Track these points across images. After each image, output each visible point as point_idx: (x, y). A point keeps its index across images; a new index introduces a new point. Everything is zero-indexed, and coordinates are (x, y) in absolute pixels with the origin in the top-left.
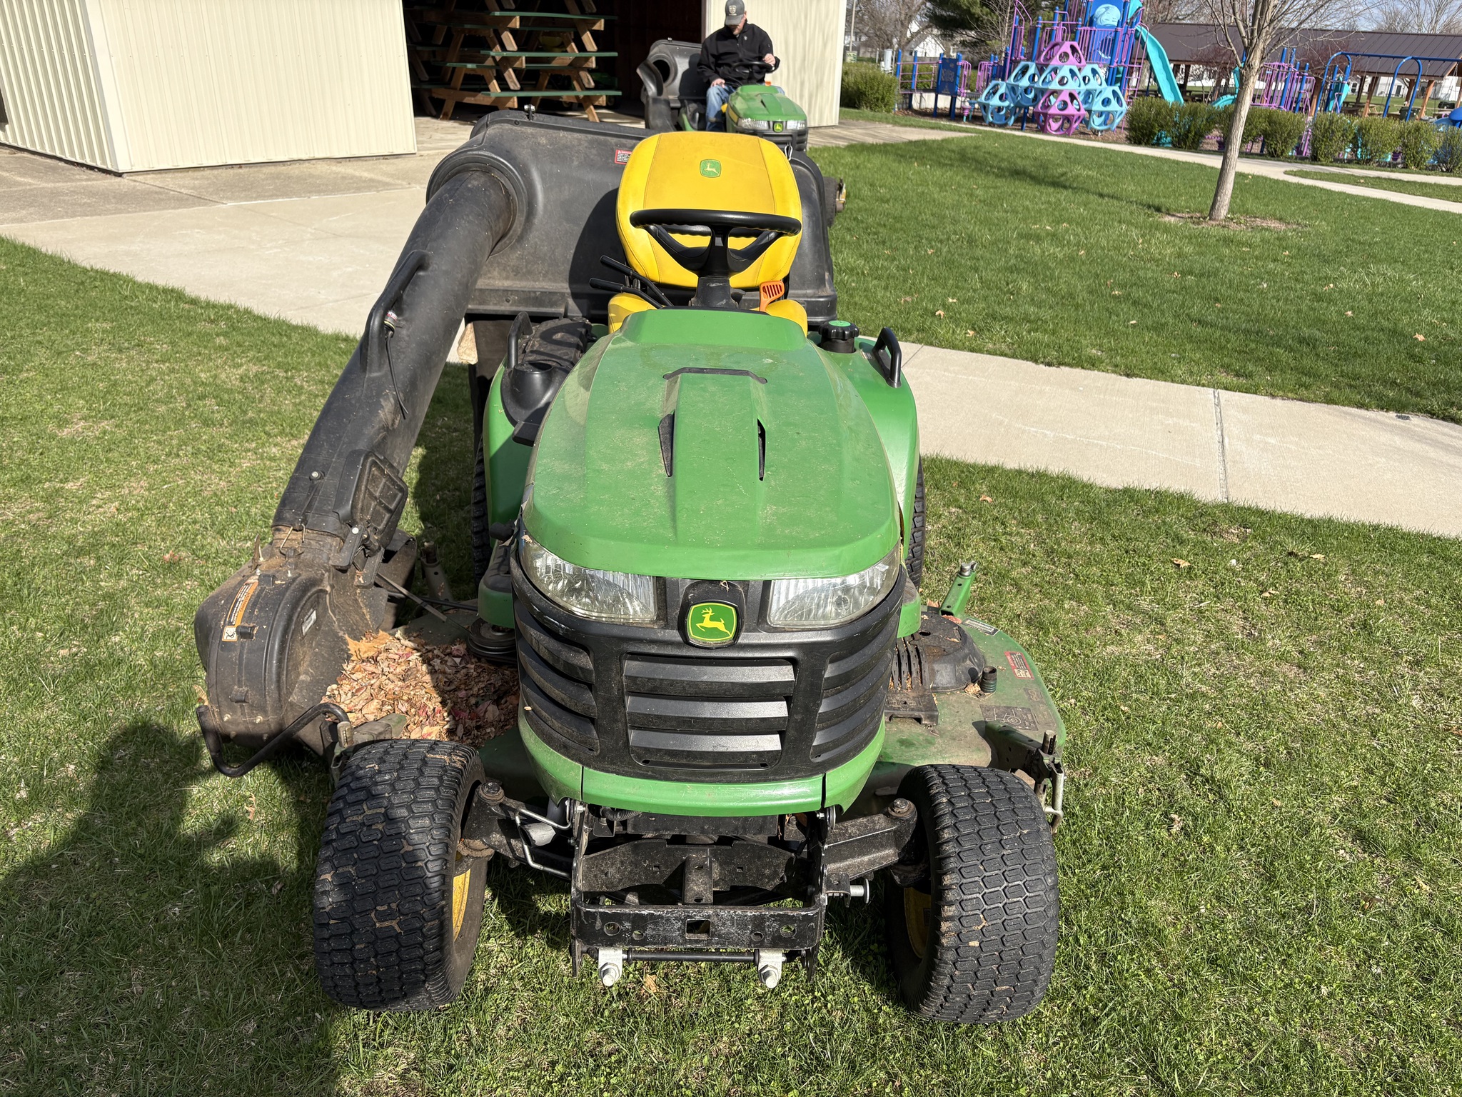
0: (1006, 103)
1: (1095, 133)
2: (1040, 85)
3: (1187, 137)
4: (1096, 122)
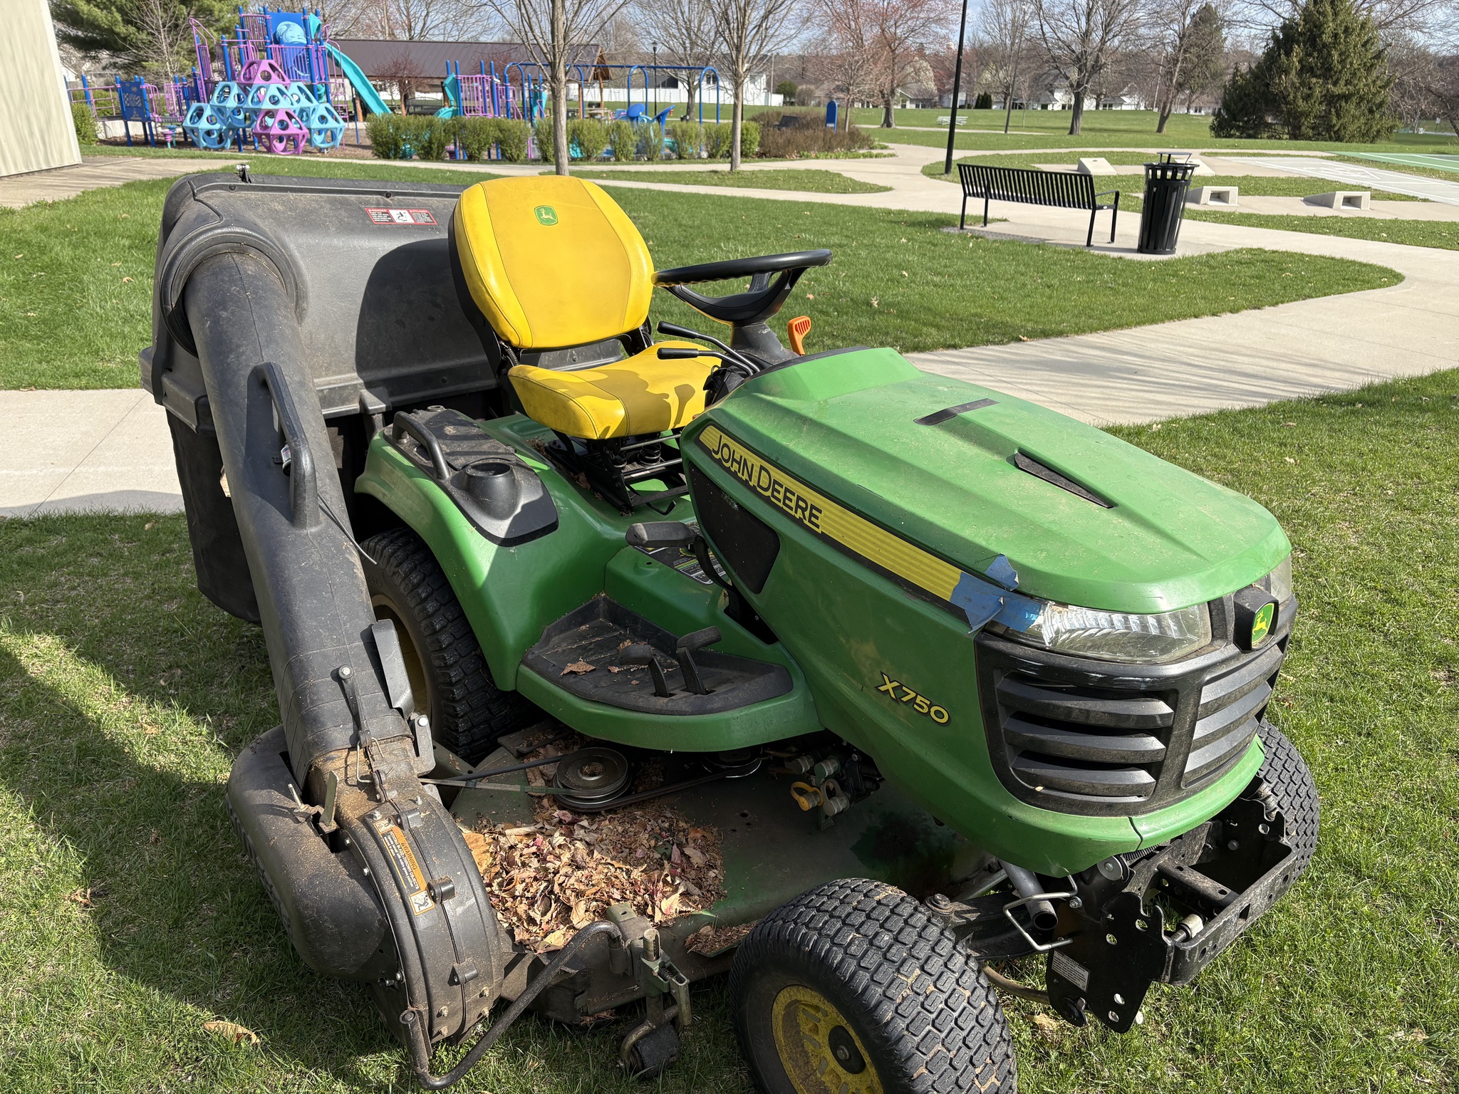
0: (217, 126)
1: (320, 150)
2: (249, 105)
3: (431, 148)
4: (318, 140)
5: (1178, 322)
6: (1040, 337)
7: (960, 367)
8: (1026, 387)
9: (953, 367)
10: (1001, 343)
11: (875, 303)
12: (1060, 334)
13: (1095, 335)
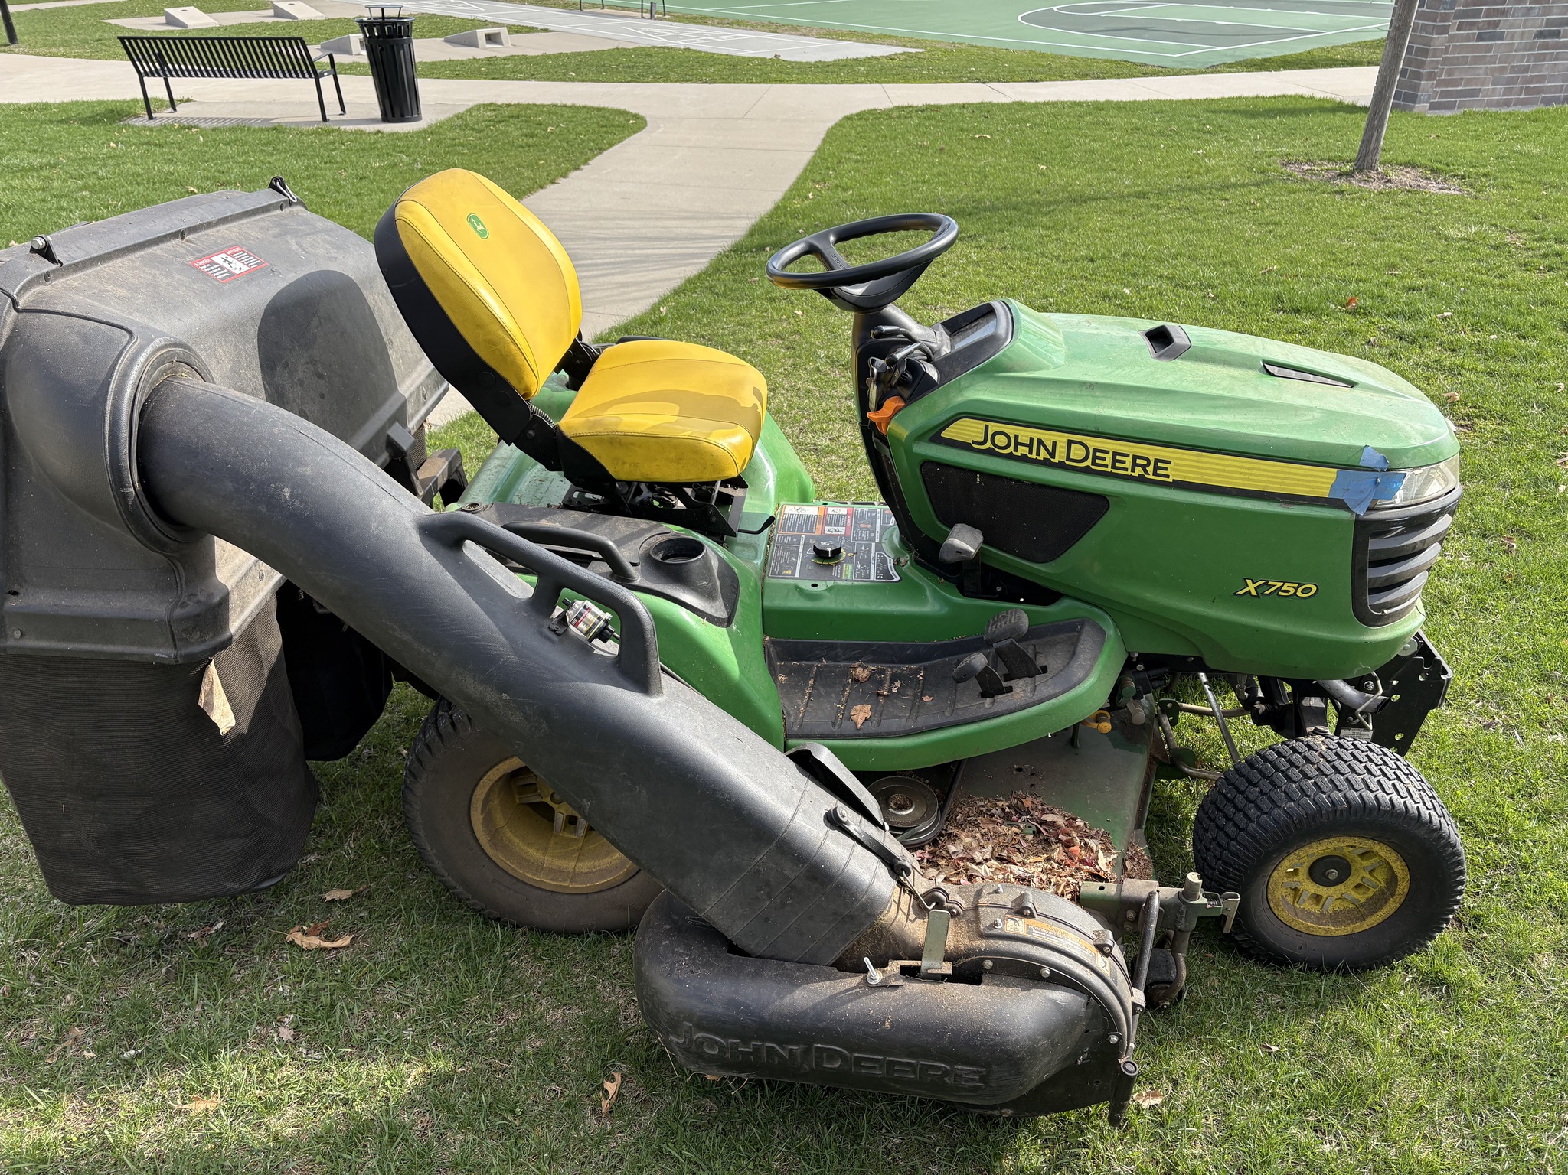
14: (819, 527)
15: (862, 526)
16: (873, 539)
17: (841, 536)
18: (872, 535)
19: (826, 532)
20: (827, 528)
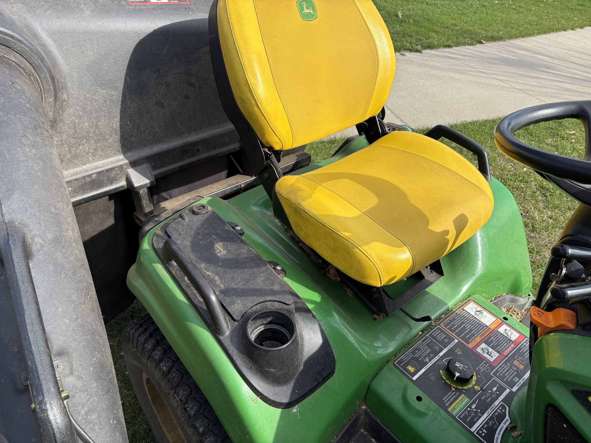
5: (556, 33)
6: (491, 41)
7: (456, 61)
8: (495, 76)
9: (451, 61)
10: (471, 44)
11: (400, 15)
12: (501, 39)
13: (518, 40)
14: (478, 339)
15: (516, 363)
16: (511, 384)
17: (488, 361)
18: (516, 379)
19: (479, 350)
20: (483, 345)
